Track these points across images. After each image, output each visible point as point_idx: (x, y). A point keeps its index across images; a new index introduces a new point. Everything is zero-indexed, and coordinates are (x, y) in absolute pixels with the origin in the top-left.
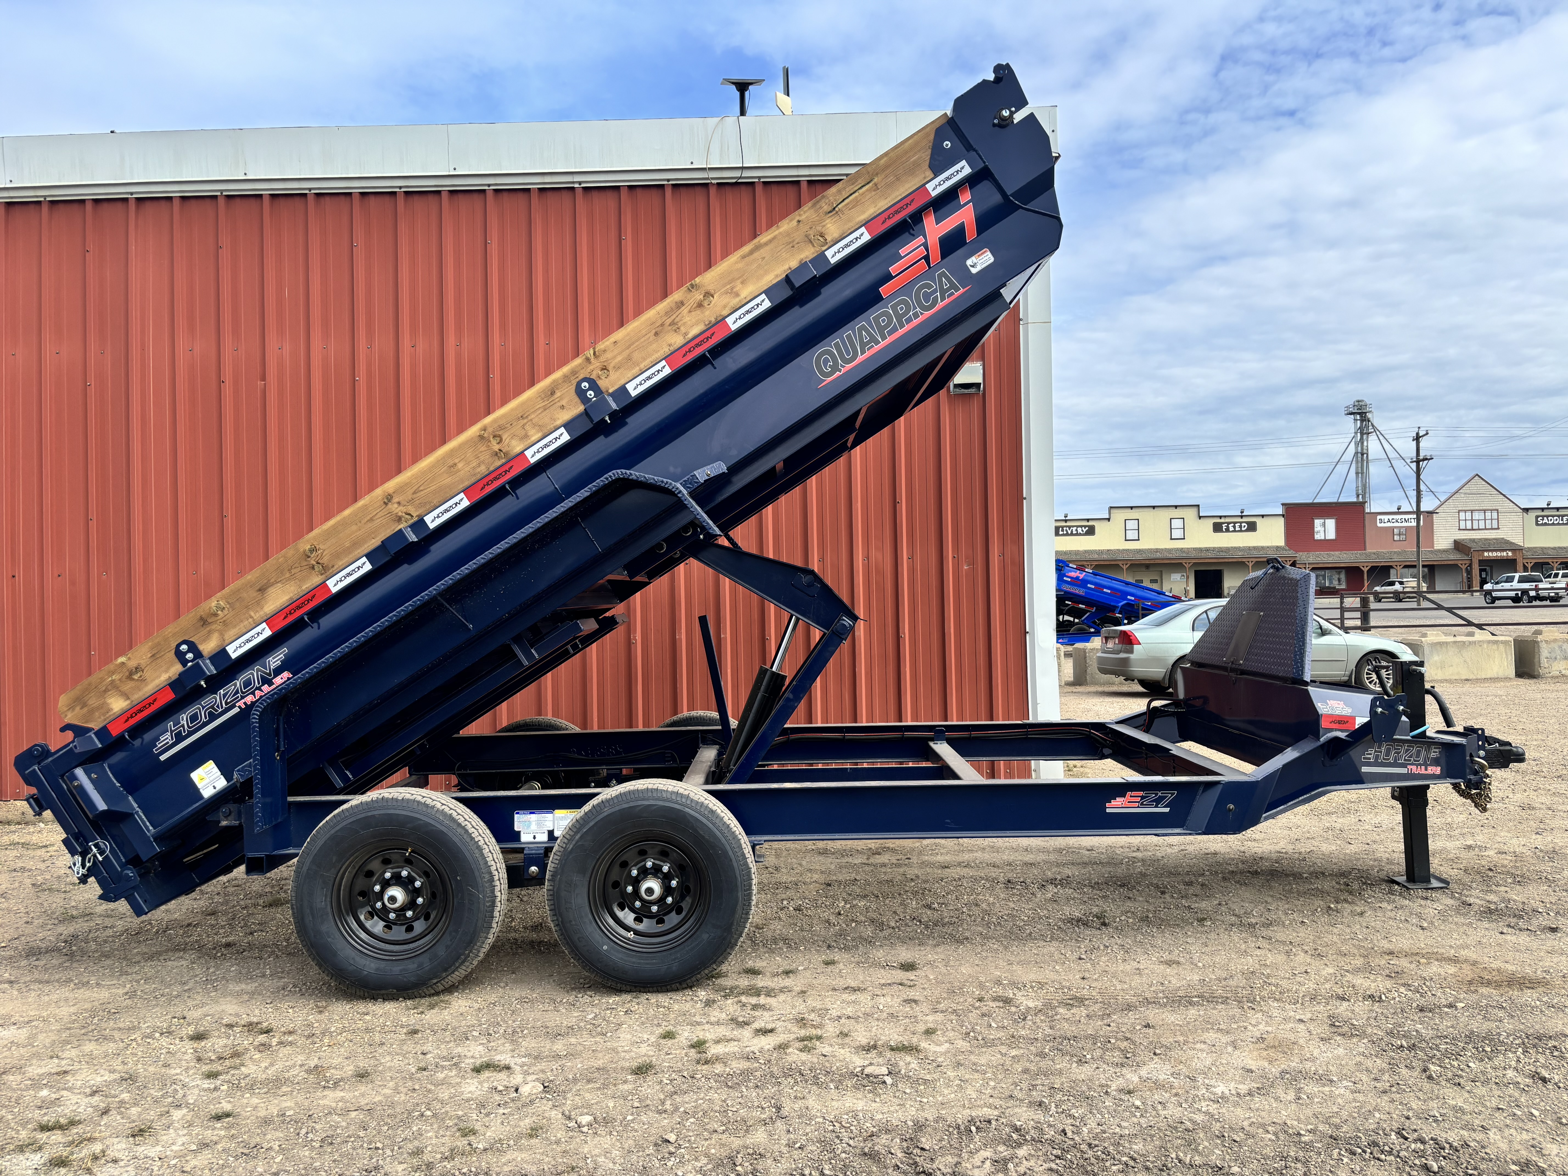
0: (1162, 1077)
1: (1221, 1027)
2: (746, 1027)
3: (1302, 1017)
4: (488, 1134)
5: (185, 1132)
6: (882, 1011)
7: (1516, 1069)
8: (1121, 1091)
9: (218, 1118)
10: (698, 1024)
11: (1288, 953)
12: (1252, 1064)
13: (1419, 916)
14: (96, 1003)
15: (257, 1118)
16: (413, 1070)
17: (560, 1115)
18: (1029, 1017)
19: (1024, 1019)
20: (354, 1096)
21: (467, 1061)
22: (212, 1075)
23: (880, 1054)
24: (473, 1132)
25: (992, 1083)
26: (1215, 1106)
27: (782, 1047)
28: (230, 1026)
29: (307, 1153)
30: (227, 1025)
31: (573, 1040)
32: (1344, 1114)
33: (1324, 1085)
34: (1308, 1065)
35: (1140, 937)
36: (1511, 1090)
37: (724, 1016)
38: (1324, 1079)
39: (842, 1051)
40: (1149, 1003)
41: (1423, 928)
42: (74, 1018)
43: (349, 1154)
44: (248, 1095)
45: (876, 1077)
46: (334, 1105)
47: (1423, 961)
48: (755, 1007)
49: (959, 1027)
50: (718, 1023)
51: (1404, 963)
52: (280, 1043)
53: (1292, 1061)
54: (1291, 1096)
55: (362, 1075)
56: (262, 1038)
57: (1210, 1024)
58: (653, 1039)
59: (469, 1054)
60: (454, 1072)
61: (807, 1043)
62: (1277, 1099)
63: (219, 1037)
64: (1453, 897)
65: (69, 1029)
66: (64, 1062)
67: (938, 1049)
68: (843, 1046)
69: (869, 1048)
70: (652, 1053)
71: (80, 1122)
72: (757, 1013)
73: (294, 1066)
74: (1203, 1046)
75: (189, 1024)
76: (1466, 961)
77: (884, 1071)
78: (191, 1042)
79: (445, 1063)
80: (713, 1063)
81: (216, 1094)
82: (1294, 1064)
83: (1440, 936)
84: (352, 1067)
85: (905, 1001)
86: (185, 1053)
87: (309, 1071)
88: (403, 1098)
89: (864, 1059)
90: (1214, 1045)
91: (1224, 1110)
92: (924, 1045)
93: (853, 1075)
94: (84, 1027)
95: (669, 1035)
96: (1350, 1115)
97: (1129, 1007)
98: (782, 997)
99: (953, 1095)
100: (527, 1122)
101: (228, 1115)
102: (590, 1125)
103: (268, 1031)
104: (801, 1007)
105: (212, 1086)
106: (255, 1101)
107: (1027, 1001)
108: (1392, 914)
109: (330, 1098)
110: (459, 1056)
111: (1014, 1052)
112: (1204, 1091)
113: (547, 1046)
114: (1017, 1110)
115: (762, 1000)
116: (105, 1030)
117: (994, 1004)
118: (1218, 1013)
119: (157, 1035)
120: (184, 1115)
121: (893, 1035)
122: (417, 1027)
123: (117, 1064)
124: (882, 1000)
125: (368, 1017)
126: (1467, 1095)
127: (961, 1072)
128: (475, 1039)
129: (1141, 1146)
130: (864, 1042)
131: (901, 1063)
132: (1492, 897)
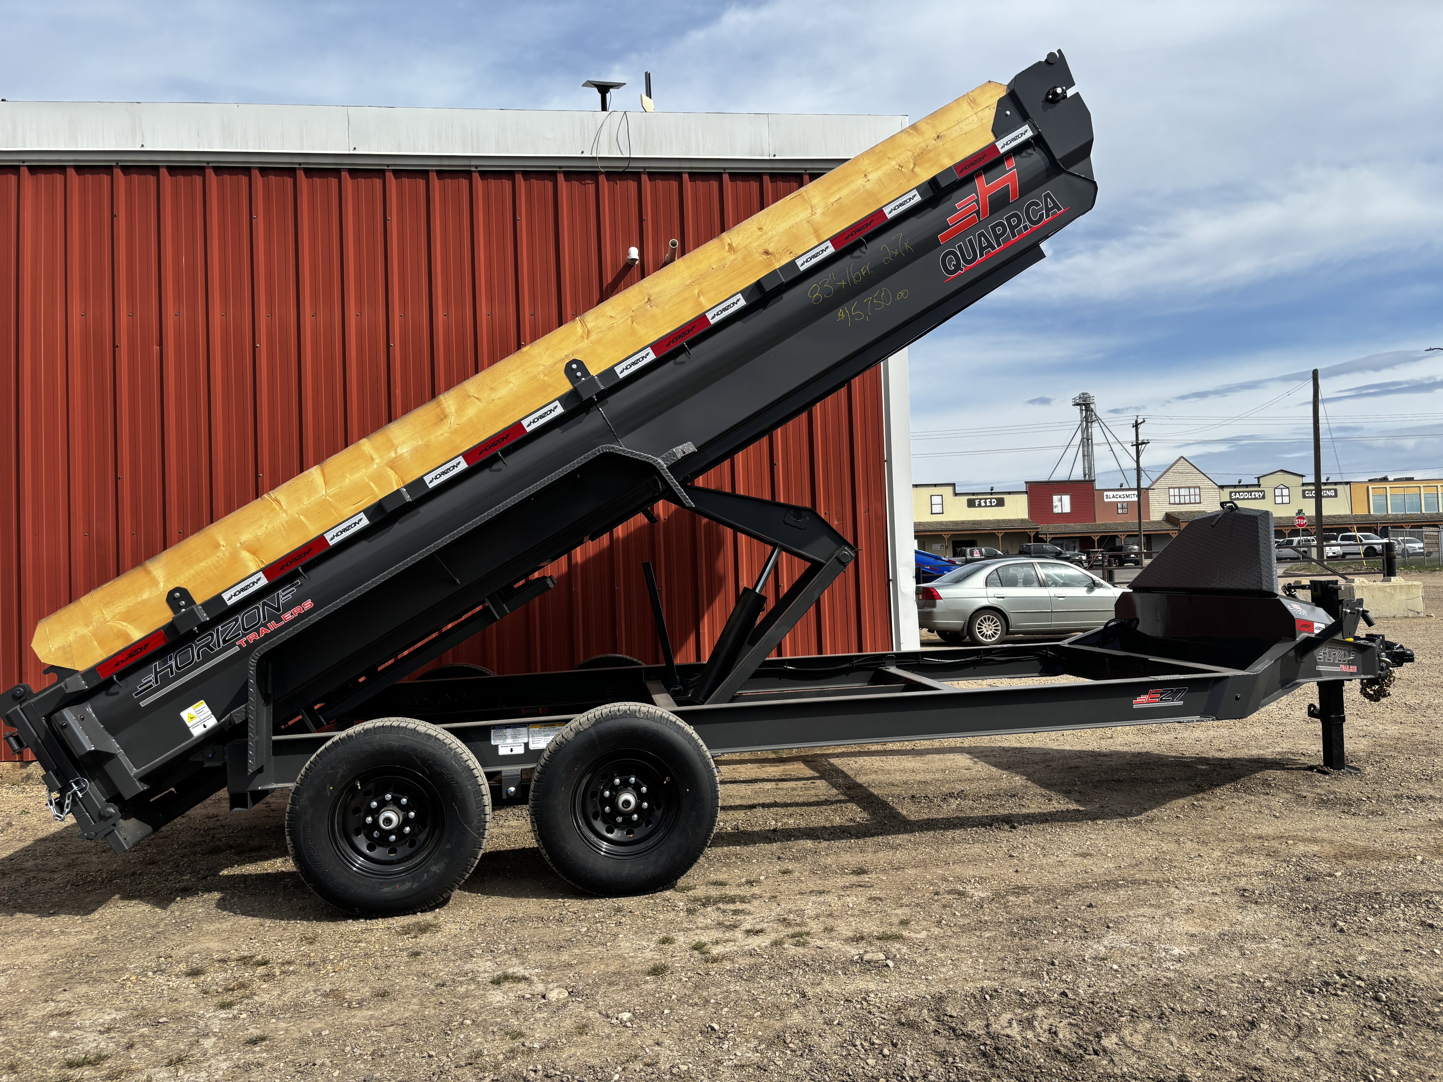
0: (1124, 945)
1: (1152, 903)
2: (736, 930)
3: (1215, 891)
4: (537, 1035)
5: (224, 1057)
6: (852, 908)
7: (1405, 920)
8: (1095, 958)
9: (254, 1042)
10: (690, 929)
11: (1177, 842)
12: (1193, 930)
13: (1268, 807)
14: (68, 949)
15: (293, 1039)
16: (432, 987)
17: (598, 1015)
18: (985, 906)
19: (982, 907)
20: (383, 1014)
21: (482, 975)
22: (223, 1006)
23: (871, 944)
24: (521, 1035)
25: (981, 961)
26: (1179, 965)
27: (777, 943)
28: (223, 961)
29: (362, 1066)
30: (220, 961)
31: (577, 951)
32: (1287, 963)
33: (1259, 943)
34: (1239, 928)
35: (1048, 837)
36: (1408, 936)
37: (709, 921)
38: (1255, 937)
39: (834, 944)
40: (1083, 888)
41: (1277, 817)
42: (50, 964)
43: (404, 1064)
44: (274, 1020)
45: (877, 962)
46: (367, 1022)
47: (1290, 842)
48: (736, 912)
49: (928, 918)
50: (707, 928)
51: (1275, 844)
52: (283, 972)
53: (1224, 926)
54: (1237, 953)
55: (383, 995)
56: (261, 970)
57: (1143, 902)
58: (653, 945)
59: (481, 969)
60: (473, 987)
61: (800, 938)
62: (1226, 956)
63: (216, 972)
64: (1288, 792)
65: (51, 974)
66: (62, 1005)
67: (918, 936)
68: (832, 939)
69: (859, 939)
70: (659, 957)
71: (107, 1057)
72: (739, 918)
73: (307, 992)
74: (1144, 919)
75: (179, 963)
76: (1323, 840)
77: (882, 956)
78: (188, 978)
79: (461, 979)
80: (721, 960)
81: (238, 1023)
82: (1226, 928)
83: (1292, 822)
84: (367, 989)
85: (871, 898)
86: (188, 988)
87: (326, 995)
88: (433, 1012)
89: (857, 948)
90: (1154, 918)
91: (1187, 968)
92: (905, 933)
93: (852, 962)
94: (67, 972)
95: (665, 941)
96: (1292, 964)
97: (1067, 892)
98: (756, 903)
99: (951, 972)
100: (568, 1024)
101: (263, 1039)
102: (631, 1021)
103: (265, 963)
104: (777, 910)
105: (231, 1016)
106: (282, 1025)
107: (979, 893)
108: (1247, 807)
109: (361, 1016)
110: (472, 971)
111: (987, 934)
112: (1164, 954)
113: (554, 958)
114: (1014, 980)
115: (739, 906)
116: (91, 972)
117: (951, 897)
118: (1143, 891)
119: (150, 974)
120: (215, 1043)
121: (871, 927)
122: (416, 950)
123: (118, 1002)
124: (848, 899)
125: (363, 945)
126: (1376, 942)
127: (949, 953)
128: (480, 956)
129: (1134, 1000)
130: (850, 934)
131: (893, 950)
132: (1319, 791)
